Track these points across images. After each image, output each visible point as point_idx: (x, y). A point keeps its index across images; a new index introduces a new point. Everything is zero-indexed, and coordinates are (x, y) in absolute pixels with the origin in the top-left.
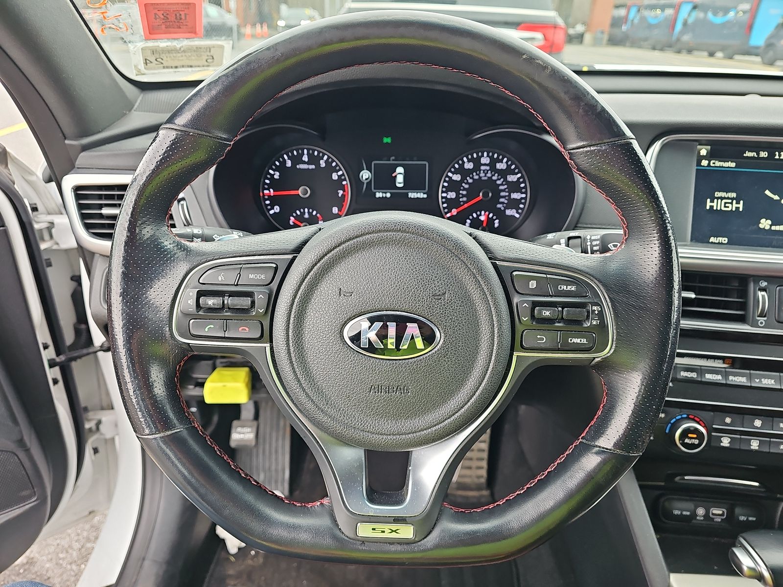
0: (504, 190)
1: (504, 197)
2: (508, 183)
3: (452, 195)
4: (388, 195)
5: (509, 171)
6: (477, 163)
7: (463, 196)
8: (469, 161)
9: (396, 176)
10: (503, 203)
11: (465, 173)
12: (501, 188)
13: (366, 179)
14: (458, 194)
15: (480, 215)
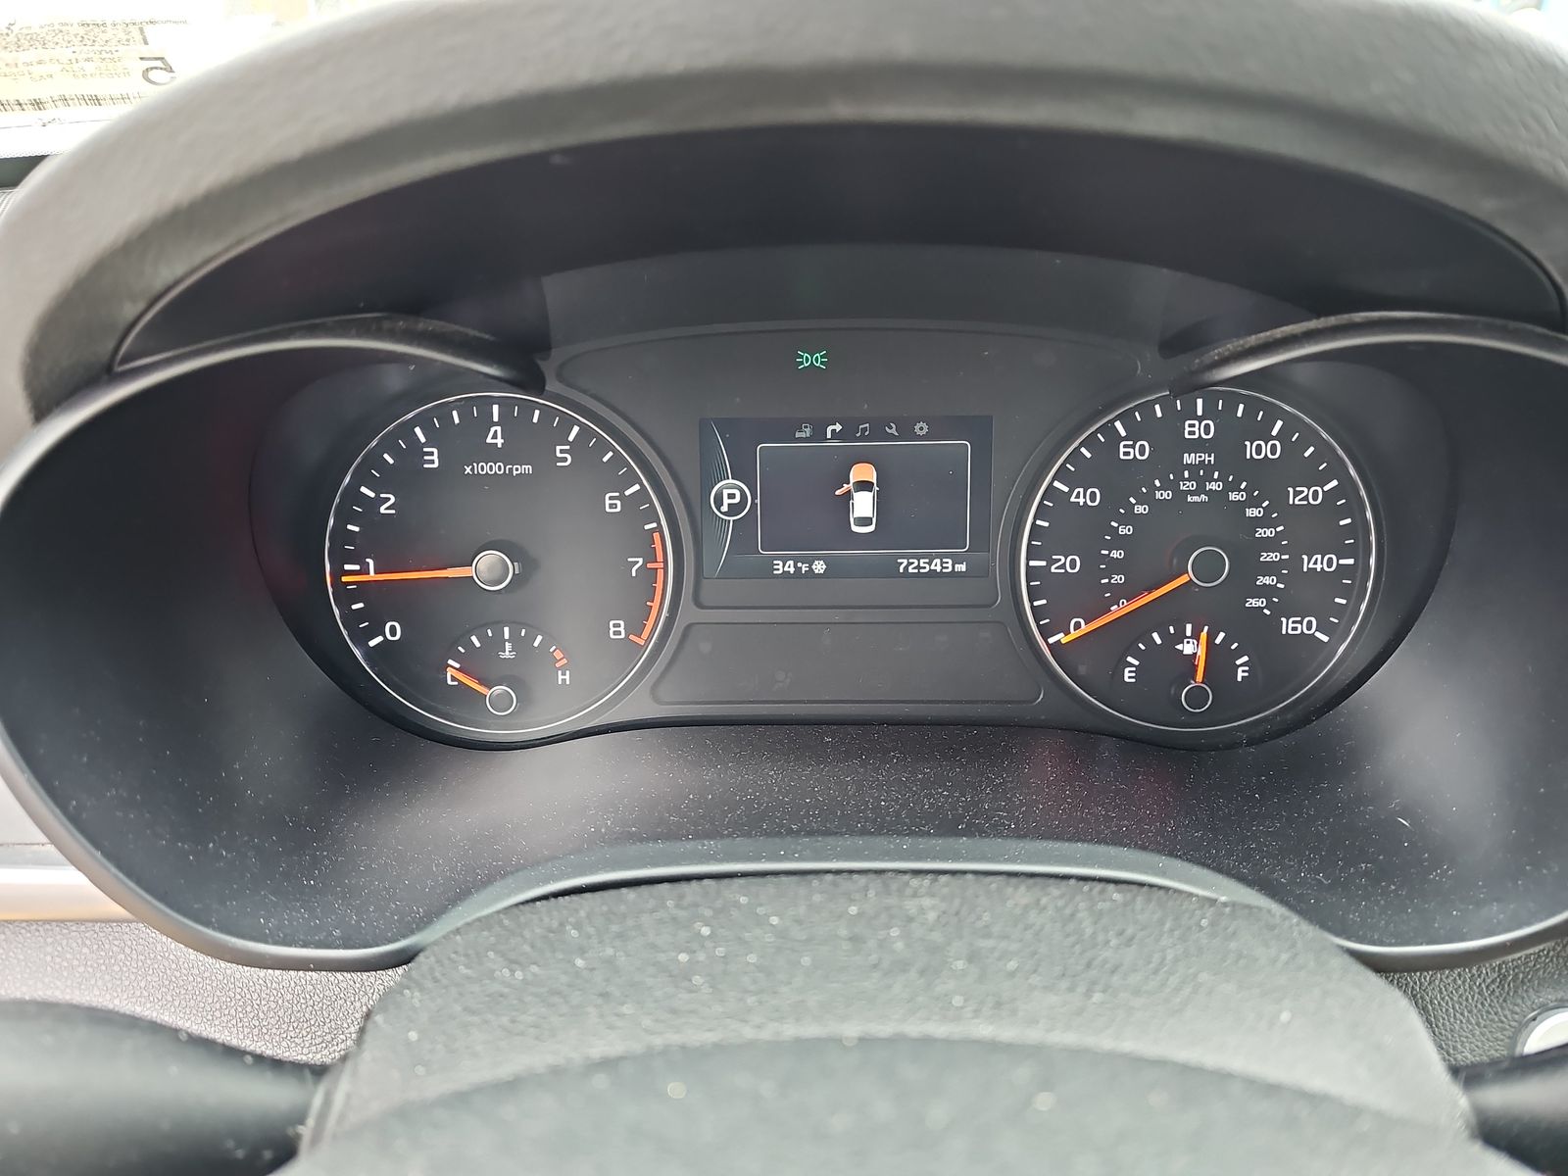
0: (1270, 544)
1: (1270, 569)
2: (1291, 514)
3: (1068, 564)
4: (819, 567)
5: (1295, 469)
6: (1169, 443)
7: (1115, 566)
8: (1133, 435)
9: (848, 495)
10: (1266, 592)
11: (1117, 480)
12: (1265, 533)
13: (734, 509)
14: (1091, 560)
15: (1181, 637)
